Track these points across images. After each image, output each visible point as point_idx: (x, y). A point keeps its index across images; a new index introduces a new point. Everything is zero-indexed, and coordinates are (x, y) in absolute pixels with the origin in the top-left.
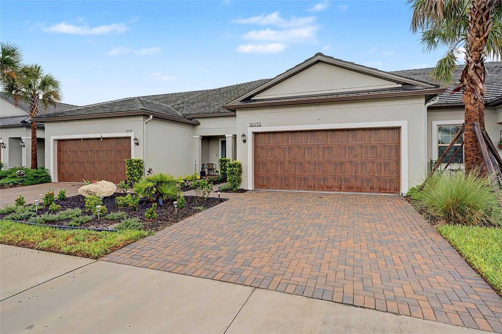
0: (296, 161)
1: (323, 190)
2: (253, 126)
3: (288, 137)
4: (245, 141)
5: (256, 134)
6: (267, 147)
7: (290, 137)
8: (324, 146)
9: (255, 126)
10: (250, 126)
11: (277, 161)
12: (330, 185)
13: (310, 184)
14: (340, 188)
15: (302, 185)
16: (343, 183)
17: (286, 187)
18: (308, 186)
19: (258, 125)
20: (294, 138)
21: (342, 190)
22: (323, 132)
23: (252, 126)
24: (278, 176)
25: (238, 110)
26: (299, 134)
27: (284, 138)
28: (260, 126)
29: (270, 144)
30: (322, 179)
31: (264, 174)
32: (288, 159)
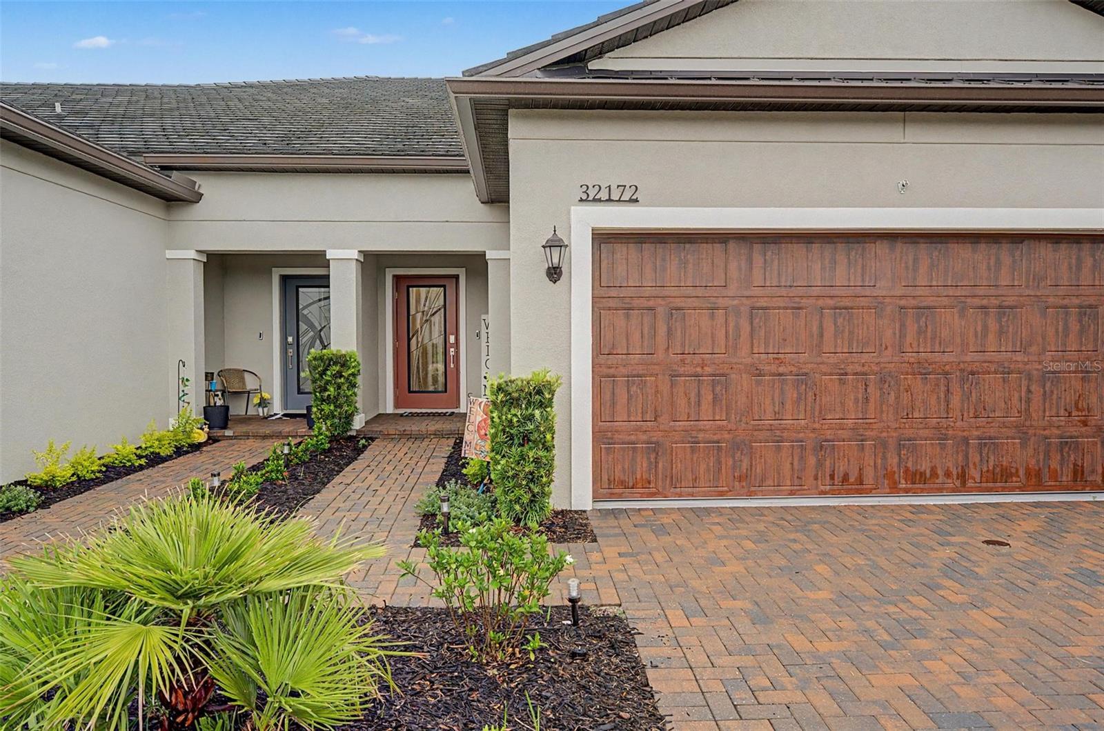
0: (781, 370)
1: (894, 489)
2: (600, 200)
3: (750, 261)
4: (554, 273)
5: (603, 238)
6: (651, 303)
7: (758, 259)
8: (903, 302)
9: (609, 200)
10: (581, 200)
11: (699, 369)
12: (925, 466)
13: (841, 468)
14: (963, 477)
15: (810, 472)
16: (974, 457)
17: (737, 483)
18: (832, 477)
19: (626, 197)
20: (776, 263)
21: (970, 484)
22: (899, 246)
23: (594, 200)
24: (701, 436)
25: (516, 116)
26: (799, 249)
27: (733, 266)
28: (636, 201)
29: (667, 292)
30: (892, 443)
31: (638, 429)
32: (749, 360)
